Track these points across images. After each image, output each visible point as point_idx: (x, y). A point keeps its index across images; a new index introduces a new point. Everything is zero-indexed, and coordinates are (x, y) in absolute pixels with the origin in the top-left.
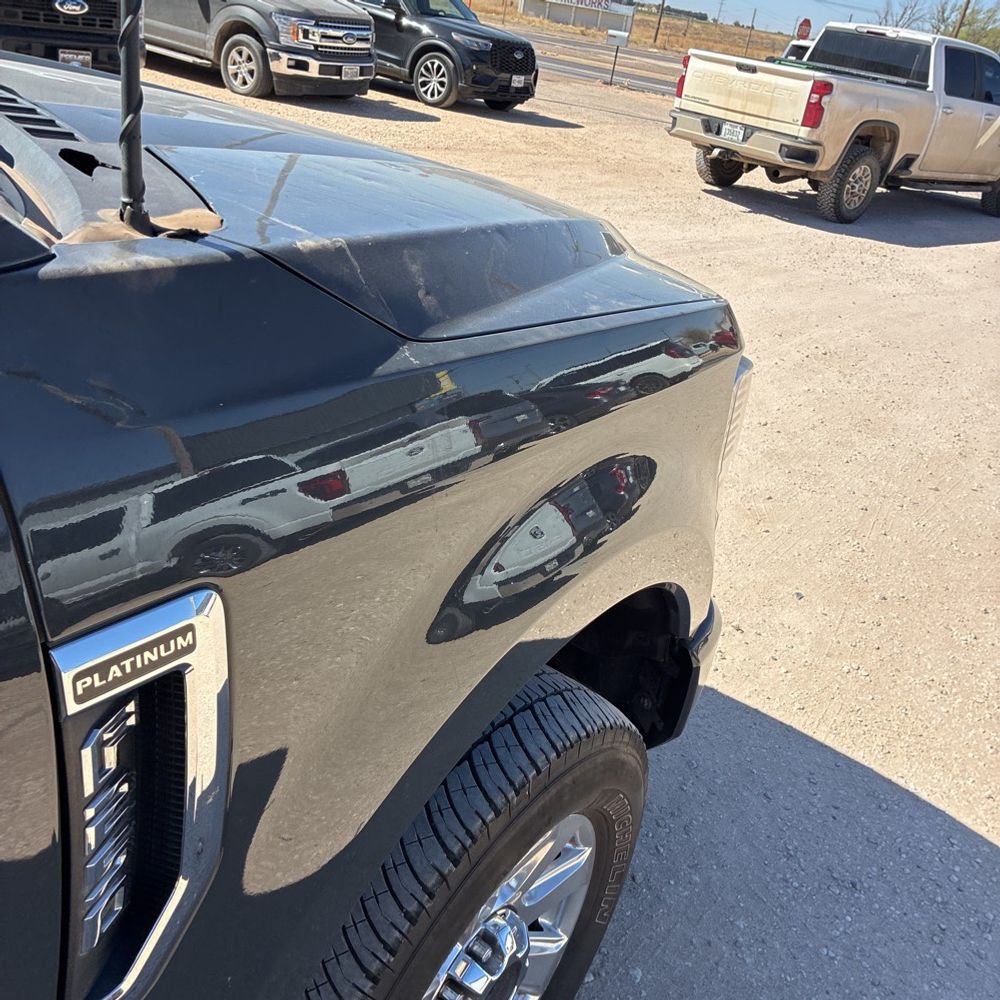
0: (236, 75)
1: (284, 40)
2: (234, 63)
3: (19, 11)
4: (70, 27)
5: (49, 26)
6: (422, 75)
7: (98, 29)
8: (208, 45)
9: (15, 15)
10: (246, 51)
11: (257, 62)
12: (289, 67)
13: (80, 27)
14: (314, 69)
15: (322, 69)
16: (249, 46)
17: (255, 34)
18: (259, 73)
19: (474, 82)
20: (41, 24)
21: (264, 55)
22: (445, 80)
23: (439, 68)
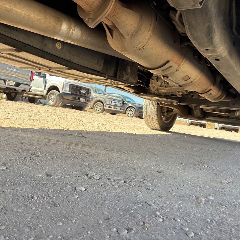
0: (97, 110)
1: (108, 103)
2: (97, 107)
3: (75, 91)
4: (82, 95)
5: (79, 94)
6: (128, 112)
7: (86, 95)
8: (91, 105)
9: (74, 92)
10: (99, 105)
11: (102, 107)
12: (108, 108)
13: (84, 95)
14: (112, 109)
15: (114, 108)
16: (100, 104)
17: (102, 102)
18: (102, 109)
19: (139, 112)
20: (78, 94)
21: (103, 106)
22: (133, 112)
23: (132, 110)
